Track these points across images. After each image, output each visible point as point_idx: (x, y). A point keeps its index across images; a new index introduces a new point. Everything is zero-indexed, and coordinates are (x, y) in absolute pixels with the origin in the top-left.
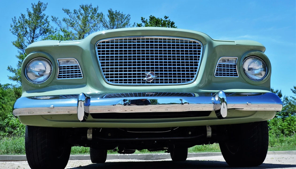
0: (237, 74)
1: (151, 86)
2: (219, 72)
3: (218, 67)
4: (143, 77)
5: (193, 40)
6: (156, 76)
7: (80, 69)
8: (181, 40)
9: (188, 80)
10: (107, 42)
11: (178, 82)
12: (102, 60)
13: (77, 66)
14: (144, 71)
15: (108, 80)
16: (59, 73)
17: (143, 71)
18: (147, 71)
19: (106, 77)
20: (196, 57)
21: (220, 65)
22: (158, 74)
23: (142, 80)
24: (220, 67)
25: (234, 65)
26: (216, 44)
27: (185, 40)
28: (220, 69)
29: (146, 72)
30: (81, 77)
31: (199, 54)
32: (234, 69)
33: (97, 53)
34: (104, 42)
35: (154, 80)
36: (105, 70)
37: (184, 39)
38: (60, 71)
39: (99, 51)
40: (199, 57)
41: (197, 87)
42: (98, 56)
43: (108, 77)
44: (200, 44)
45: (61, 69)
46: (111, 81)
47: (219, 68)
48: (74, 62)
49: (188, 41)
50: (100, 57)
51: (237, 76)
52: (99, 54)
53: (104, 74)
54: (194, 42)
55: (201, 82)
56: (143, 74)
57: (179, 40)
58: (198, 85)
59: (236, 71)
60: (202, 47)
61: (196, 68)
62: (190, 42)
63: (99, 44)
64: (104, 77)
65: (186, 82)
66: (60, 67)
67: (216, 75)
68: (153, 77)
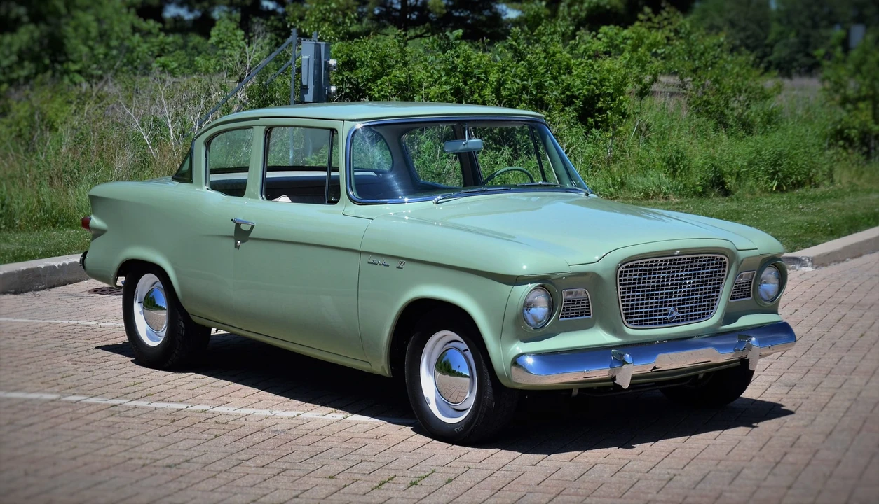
0: (750, 294)
1: (673, 327)
2: (733, 294)
4: (665, 314)
5: (719, 256)
7: (590, 304)
8: (707, 257)
9: (708, 314)
10: (632, 267)
11: (698, 318)
12: (623, 293)
13: (585, 300)
14: (667, 306)
15: (628, 322)
16: (563, 311)
17: (665, 306)
18: (670, 306)
20: (720, 280)
21: (736, 284)
22: (680, 309)
23: (664, 319)
24: (736, 287)
25: (750, 282)
26: (742, 255)
27: (712, 257)
28: (735, 290)
29: (668, 308)
30: (590, 315)
31: (724, 275)
32: (749, 288)
33: (618, 283)
34: (627, 267)
35: (676, 318)
36: (625, 308)
37: (712, 255)
38: (563, 308)
39: (620, 281)
40: (723, 279)
41: (717, 324)
42: (619, 287)
43: (628, 318)
44: (727, 260)
45: (565, 304)
46: (631, 322)
47: (734, 288)
48: (582, 293)
49: (715, 258)
50: (621, 289)
51: (750, 296)
52: (620, 285)
53: (624, 314)
54: (721, 259)
55: (720, 318)
56: (665, 310)
58: (718, 322)
59: (750, 291)
60: (727, 265)
61: (717, 296)
62: (717, 259)
63: (621, 269)
64: (624, 317)
65: (706, 317)
66: (564, 302)
67: (730, 299)
68: (676, 314)
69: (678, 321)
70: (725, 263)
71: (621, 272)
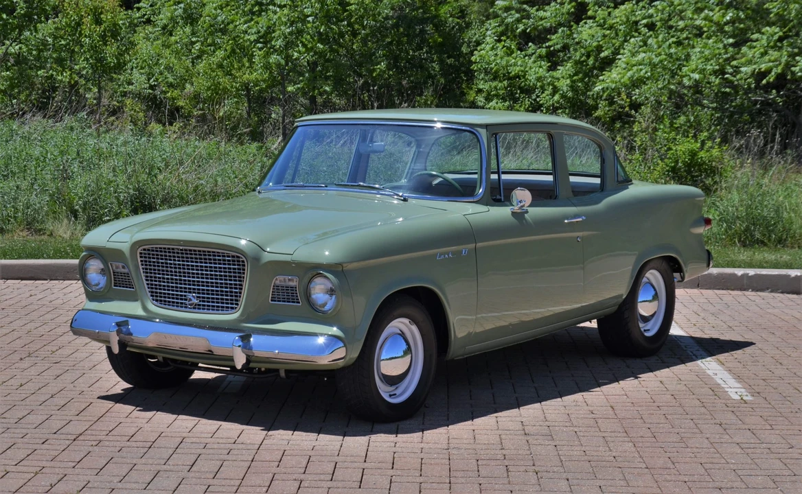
0: (298, 299)
1: (192, 312)
2: (273, 296)
3: (273, 289)
4: (185, 300)
5: (235, 254)
7: (132, 278)
8: (222, 253)
9: (232, 308)
10: (149, 250)
11: (222, 310)
12: (146, 272)
13: (128, 274)
14: (186, 292)
15: (153, 299)
16: (115, 280)
18: (189, 292)
19: (152, 296)
20: (240, 277)
21: (276, 286)
22: (200, 297)
23: (185, 303)
24: (277, 289)
25: (295, 288)
27: (227, 253)
28: (277, 292)
29: (187, 294)
30: (134, 288)
31: (244, 273)
32: (296, 293)
33: (140, 263)
34: (144, 250)
35: (196, 305)
38: (114, 278)
39: (142, 261)
40: (244, 277)
41: (239, 320)
42: (141, 266)
44: (244, 259)
45: (116, 275)
46: (157, 301)
47: (275, 291)
48: (125, 268)
49: (231, 255)
50: (143, 269)
51: (299, 303)
53: (149, 291)
54: (238, 257)
55: (242, 315)
56: (185, 296)
58: (238, 317)
59: (298, 297)
60: (246, 263)
61: (240, 293)
62: (233, 257)
63: (140, 251)
64: (149, 294)
65: (230, 312)
66: (114, 272)
67: (272, 300)
68: (195, 301)
69: (196, 307)
70: (244, 262)
71: (141, 253)
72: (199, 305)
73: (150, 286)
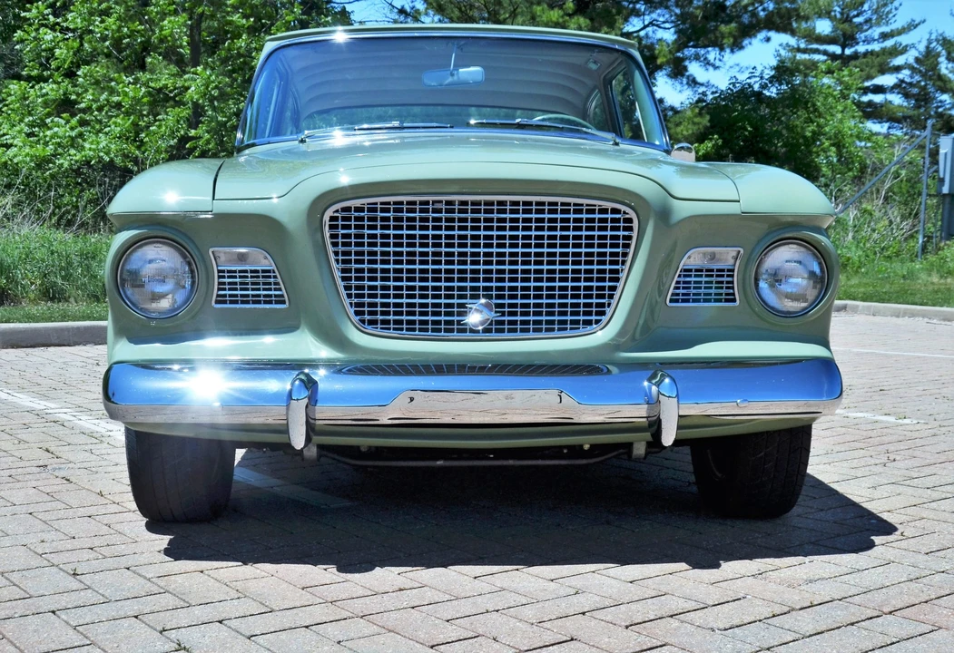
0: (734, 294)
1: (481, 340)
2: (681, 291)
3: (679, 276)
4: (460, 314)
5: (609, 205)
6: (496, 312)
7: (279, 280)
8: (575, 205)
9: (589, 323)
10: (359, 209)
11: (559, 329)
12: (344, 262)
13: (269, 271)
14: (464, 297)
15: (363, 321)
16: (219, 289)
17: (460, 297)
18: (473, 297)
19: (358, 313)
20: (616, 254)
21: (685, 270)
22: (502, 306)
23: (459, 322)
24: (685, 276)
25: (729, 270)
26: (682, 210)
27: (587, 205)
28: (684, 282)
29: (468, 301)
30: (284, 302)
31: (627, 246)
32: (728, 282)
33: (328, 241)
34: (347, 209)
35: (491, 324)
36: (353, 292)
37: (585, 201)
38: (220, 284)
39: (332, 236)
40: (625, 255)
41: (614, 346)
42: (330, 249)
43: (362, 313)
45: (224, 277)
46: (372, 323)
47: (682, 279)
48: (261, 260)
49: (597, 208)
50: (336, 253)
51: (734, 300)
52: (335, 245)
53: (351, 304)
54: (615, 211)
56: (459, 306)
57: (569, 204)
58: (612, 340)
59: (733, 288)
60: (635, 224)
61: (613, 288)
62: (603, 211)
63: (329, 213)
64: (351, 311)
65: (581, 331)
66: (219, 271)
67: (671, 301)
68: (490, 316)
69: (493, 329)
70: (630, 220)
71: (332, 219)
72: (502, 323)
73: (356, 292)
